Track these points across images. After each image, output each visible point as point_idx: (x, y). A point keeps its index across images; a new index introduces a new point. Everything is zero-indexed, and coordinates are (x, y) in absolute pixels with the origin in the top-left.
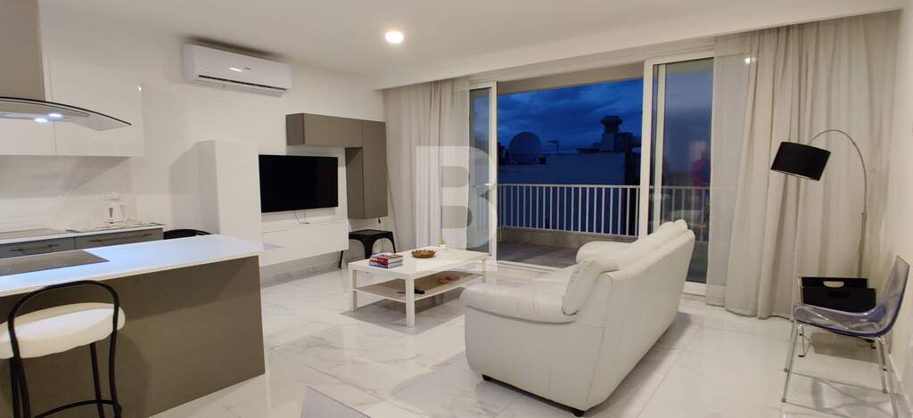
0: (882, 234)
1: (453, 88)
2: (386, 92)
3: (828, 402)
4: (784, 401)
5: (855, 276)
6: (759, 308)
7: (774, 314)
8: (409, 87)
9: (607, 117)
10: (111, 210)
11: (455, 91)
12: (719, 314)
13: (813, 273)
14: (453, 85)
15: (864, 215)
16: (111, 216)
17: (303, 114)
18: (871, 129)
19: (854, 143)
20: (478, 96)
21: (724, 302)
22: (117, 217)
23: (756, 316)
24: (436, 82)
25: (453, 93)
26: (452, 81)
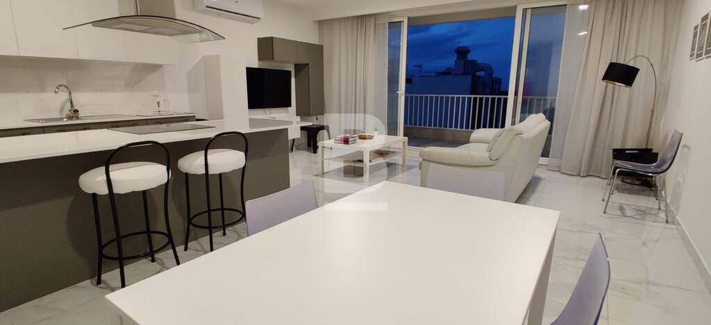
0: (662, 123)
1: (375, 21)
2: (321, 23)
3: (628, 214)
4: (605, 213)
5: (644, 147)
6: (582, 170)
7: (590, 174)
8: (340, 19)
9: (459, 48)
10: (158, 103)
11: (377, 23)
12: (556, 175)
13: (618, 147)
14: (375, 18)
15: (653, 111)
16: (159, 107)
17: (272, 38)
18: (662, 56)
19: (652, 65)
20: (394, 26)
21: (560, 168)
22: (162, 108)
23: (579, 175)
24: (363, 17)
25: (375, 25)
26: (375, 15)
